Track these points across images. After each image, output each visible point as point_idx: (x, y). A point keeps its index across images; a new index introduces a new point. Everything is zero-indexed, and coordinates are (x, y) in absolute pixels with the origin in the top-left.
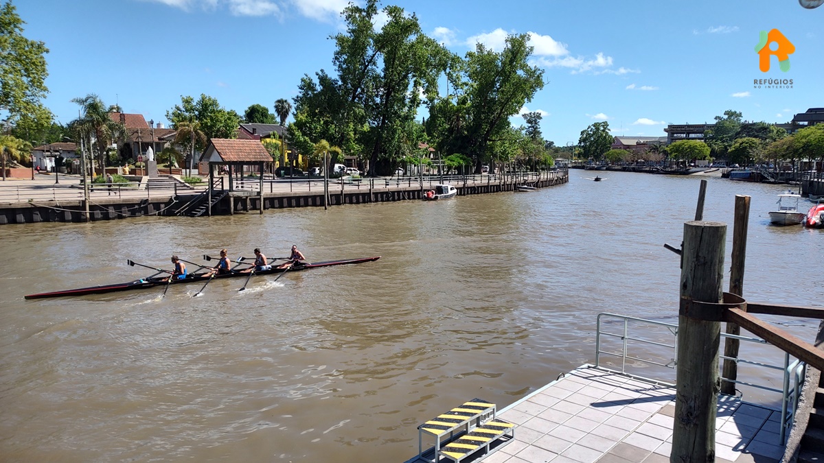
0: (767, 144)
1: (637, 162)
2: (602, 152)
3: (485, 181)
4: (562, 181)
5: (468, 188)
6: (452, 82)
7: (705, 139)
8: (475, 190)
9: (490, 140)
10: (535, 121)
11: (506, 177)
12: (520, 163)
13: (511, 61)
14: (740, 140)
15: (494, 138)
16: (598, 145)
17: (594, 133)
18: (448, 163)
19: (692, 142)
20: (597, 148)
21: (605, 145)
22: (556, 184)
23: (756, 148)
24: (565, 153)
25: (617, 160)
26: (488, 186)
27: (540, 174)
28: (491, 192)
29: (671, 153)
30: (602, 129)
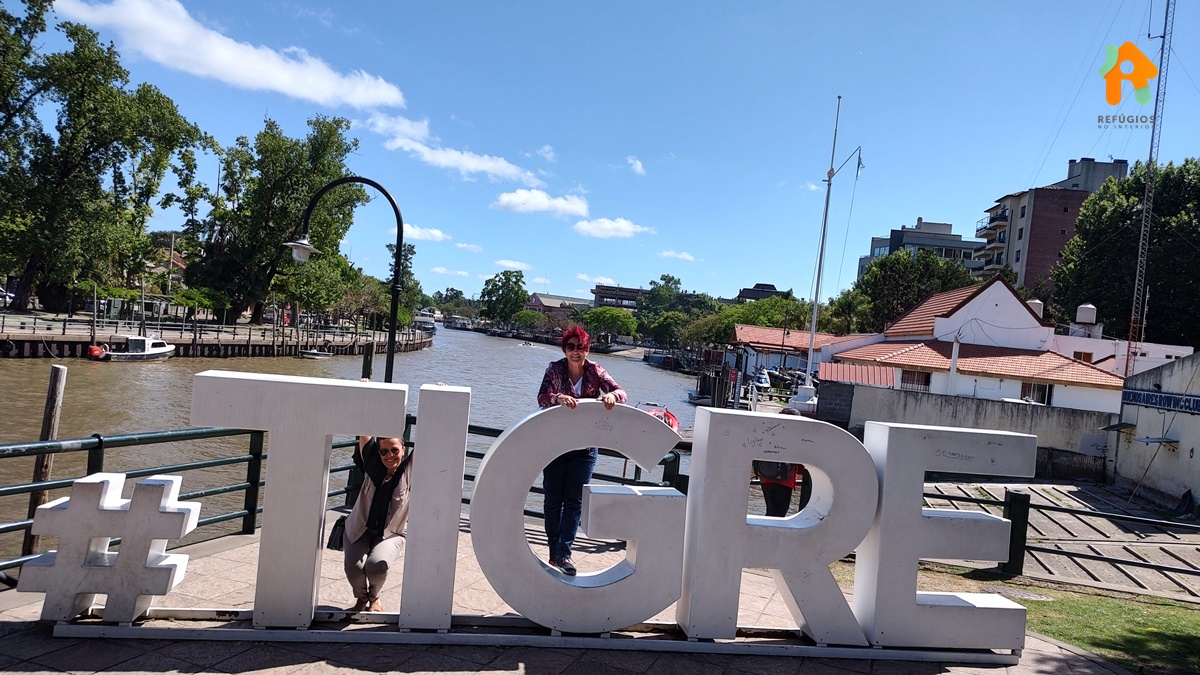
2: (512, 311)
3: (243, 337)
7: (639, 308)
8: (217, 351)
15: (286, 270)
16: (507, 302)
17: (503, 285)
20: (506, 306)
21: (517, 302)
23: (682, 326)
25: (531, 325)
28: (254, 355)
30: (514, 280)
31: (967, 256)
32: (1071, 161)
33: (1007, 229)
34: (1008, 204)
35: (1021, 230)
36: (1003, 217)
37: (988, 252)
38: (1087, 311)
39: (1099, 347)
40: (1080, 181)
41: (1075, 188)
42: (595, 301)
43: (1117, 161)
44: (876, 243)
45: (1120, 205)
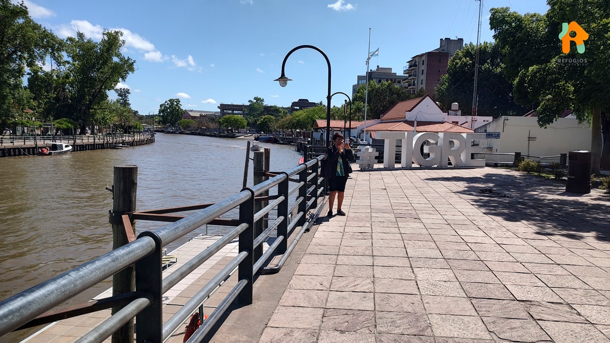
0: (278, 120)
1: (201, 129)
2: (176, 120)
3: (91, 141)
4: (151, 141)
5: (77, 146)
6: (54, 59)
7: (243, 114)
8: (83, 148)
9: (92, 109)
10: (125, 95)
11: (108, 138)
12: (116, 127)
13: (108, 50)
14: (264, 117)
15: (95, 107)
16: (173, 115)
17: (170, 106)
18: (57, 125)
19: (236, 116)
20: (172, 118)
21: (178, 116)
22: (146, 144)
23: (273, 122)
24: (148, 120)
25: (187, 127)
26: (94, 144)
27: (134, 136)
28: (97, 149)
29: (223, 123)
30: (175, 104)
31: (399, 82)
32: (441, 40)
33: (417, 70)
34: (417, 59)
35: (423, 70)
36: (415, 65)
37: (409, 81)
38: (455, 105)
39: (461, 119)
40: (445, 48)
41: (443, 52)
42: (221, 112)
43: (458, 39)
44: (360, 78)
45: (463, 61)
